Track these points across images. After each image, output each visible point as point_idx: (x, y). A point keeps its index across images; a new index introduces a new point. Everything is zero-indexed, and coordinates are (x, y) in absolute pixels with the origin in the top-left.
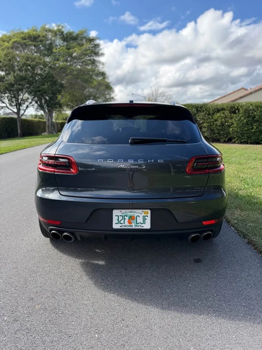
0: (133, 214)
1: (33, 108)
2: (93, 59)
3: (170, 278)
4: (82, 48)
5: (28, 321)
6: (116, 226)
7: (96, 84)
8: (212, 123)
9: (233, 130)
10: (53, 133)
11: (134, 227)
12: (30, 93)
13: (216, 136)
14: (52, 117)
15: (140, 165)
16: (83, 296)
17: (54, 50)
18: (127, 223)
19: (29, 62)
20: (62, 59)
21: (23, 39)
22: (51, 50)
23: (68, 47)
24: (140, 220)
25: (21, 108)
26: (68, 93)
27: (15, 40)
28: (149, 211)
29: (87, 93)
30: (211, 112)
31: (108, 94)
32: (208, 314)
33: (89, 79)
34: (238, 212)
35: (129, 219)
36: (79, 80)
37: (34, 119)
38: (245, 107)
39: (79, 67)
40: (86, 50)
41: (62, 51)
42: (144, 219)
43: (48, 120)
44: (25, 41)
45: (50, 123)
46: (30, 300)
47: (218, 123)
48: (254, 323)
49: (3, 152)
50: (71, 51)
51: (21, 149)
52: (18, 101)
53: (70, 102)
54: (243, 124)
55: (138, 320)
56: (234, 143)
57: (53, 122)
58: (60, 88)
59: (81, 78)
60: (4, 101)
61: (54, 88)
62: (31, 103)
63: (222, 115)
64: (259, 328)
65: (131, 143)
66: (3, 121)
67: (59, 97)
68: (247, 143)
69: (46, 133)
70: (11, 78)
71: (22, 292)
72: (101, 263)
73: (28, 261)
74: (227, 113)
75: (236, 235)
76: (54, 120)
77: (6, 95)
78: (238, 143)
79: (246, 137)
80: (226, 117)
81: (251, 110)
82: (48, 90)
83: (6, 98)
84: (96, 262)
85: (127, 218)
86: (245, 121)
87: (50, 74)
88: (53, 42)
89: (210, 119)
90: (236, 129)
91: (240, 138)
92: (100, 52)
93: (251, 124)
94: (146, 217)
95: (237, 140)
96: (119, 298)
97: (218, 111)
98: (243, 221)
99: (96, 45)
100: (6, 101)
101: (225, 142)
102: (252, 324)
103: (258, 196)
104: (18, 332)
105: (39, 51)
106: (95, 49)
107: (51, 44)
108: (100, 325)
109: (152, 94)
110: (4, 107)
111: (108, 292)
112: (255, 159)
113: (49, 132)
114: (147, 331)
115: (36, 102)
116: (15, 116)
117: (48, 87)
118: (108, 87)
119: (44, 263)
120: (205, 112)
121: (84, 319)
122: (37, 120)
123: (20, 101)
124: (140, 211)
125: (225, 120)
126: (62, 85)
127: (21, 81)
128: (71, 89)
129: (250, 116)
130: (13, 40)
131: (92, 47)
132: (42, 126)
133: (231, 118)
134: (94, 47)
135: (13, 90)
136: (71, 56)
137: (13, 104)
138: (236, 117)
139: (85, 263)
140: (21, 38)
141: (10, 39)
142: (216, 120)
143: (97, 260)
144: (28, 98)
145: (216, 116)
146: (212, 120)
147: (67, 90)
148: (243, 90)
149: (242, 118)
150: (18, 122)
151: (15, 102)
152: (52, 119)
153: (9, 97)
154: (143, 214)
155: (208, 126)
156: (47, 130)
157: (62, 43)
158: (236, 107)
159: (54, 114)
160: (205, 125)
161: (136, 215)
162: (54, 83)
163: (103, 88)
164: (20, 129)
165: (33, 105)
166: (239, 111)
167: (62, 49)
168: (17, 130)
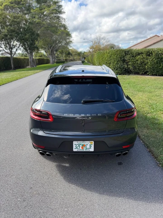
0: (84, 143)
1: (20, 50)
2: (58, 16)
3: (104, 175)
4: (50, 8)
5: (31, 201)
6: (74, 150)
7: (60, 33)
8: (135, 63)
9: (148, 67)
10: (33, 66)
11: (85, 151)
12: (18, 41)
13: (137, 71)
14: (32, 56)
15: (88, 117)
16: (58, 186)
17: (32, 11)
18: (81, 148)
19: (15, 20)
20: (37, 17)
21: (10, 3)
22: (30, 11)
23: (41, 8)
24: (88, 147)
25: (13, 51)
26: (42, 39)
27: (6, 4)
28: (93, 142)
29: (54, 39)
30: (134, 55)
31: (68, 39)
32: (123, 197)
33: (56, 30)
34: (145, 131)
35: (82, 146)
36: (49, 31)
37: (21, 57)
38: (156, 52)
39: (49, 22)
40: (53, 10)
41: (37, 11)
42: (90, 146)
43: (30, 58)
44: (12, 5)
45: (31, 60)
46: (30, 189)
47: (139, 62)
48: (147, 202)
49: (4, 83)
50: (43, 11)
51: (15, 80)
52: (10, 46)
53: (43, 45)
54: (154, 63)
55: (87, 200)
56: (148, 75)
57: (33, 59)
58: (37, 37)
59: (50, 30)
60: (2, 46)
61: (33, 37)
62: (19, 47)
63: (141, 57)
64: (149, 205)
65: (83, 103)
66: (2, 59)
67: (37, 43)
68: (156, 75)
69: (29, 67)
70: (5, 31)
71: (26, 184)
72: (67, 165)
73: (27, 164)
74: (144, 56)
75: (143, 146)
76: (34, 58)
77: (3, 42)
78: (150, 75)
79: (156, 72)
80: (144, 58)
81: (160, 54)
82: (29, 38)
83: (3, 44)
84: (65, 165)
85: (81, 146)
86: (156, 61)
87: (29, 28)
88: (30, 4)
89: (133, 59)
90: (150, 66)
91: (152, 72)
92: (62, 11)
93: (160, 63)
94: (91, 145)
95: (150, 73)
96: (77, 187)
97: (139, 54)
98: (148, 136)
99: (59, 6)
100: (3, 46)
101: (142, 74)
102: (146, 203)
103: (159, 118)
104: (26, 207)
105: (22, 11)
106: (59, 9)
107: (29, 6)
108: (68, 203)
109: (97, 38)
110: (2, 50)
111: (71, 183)
112: (160, 88)
113: (31, 66)
114: (92, 207)
115: (22, 46)
116: (9, 56)
117: (29, 36)
118: (68, 35)
119: (36, 165)
120: (130, 55)
121: (59, 200)
122: (23, 57)
123: (11, 46)
124: (88, 142)
125: (143, 60)
126: (38, 35)
127: (12, 32)
128: (44, 37)
129: (159, 58)
130: (4, 4)
131: (57, 8)
132: (26, 62)
133: (147, 59)
134: (58, 7)
135: (7, 38)
136: (43, 14)
137: (8, 48)
138: (150, 58)
139: (58, 165)
140: (9, 2)
141: (2, 4)
142: (137, 60)
143: (65, 163)
144: (17, 44)
145: (137, 58)
146: (135, 60)
147: (41, 37)
148: (156, 37)
149: (154, 59)
150: (11, 60)
151: (8, 47)
152: (32, 57)
153: (5, 44)
154: (90, 144)
155: (132, 64)
156: (30, 65)
157: (37, 5)
158: (150, 52)
159: (34, 54)
160: (130, 63)
161: (86, 144)
162: (33, 33)
163: (65, 35)
164: (13, 64)
165: (20, 49)
166: (152, 54)
167: (37, 10)
168: (11, 65)
